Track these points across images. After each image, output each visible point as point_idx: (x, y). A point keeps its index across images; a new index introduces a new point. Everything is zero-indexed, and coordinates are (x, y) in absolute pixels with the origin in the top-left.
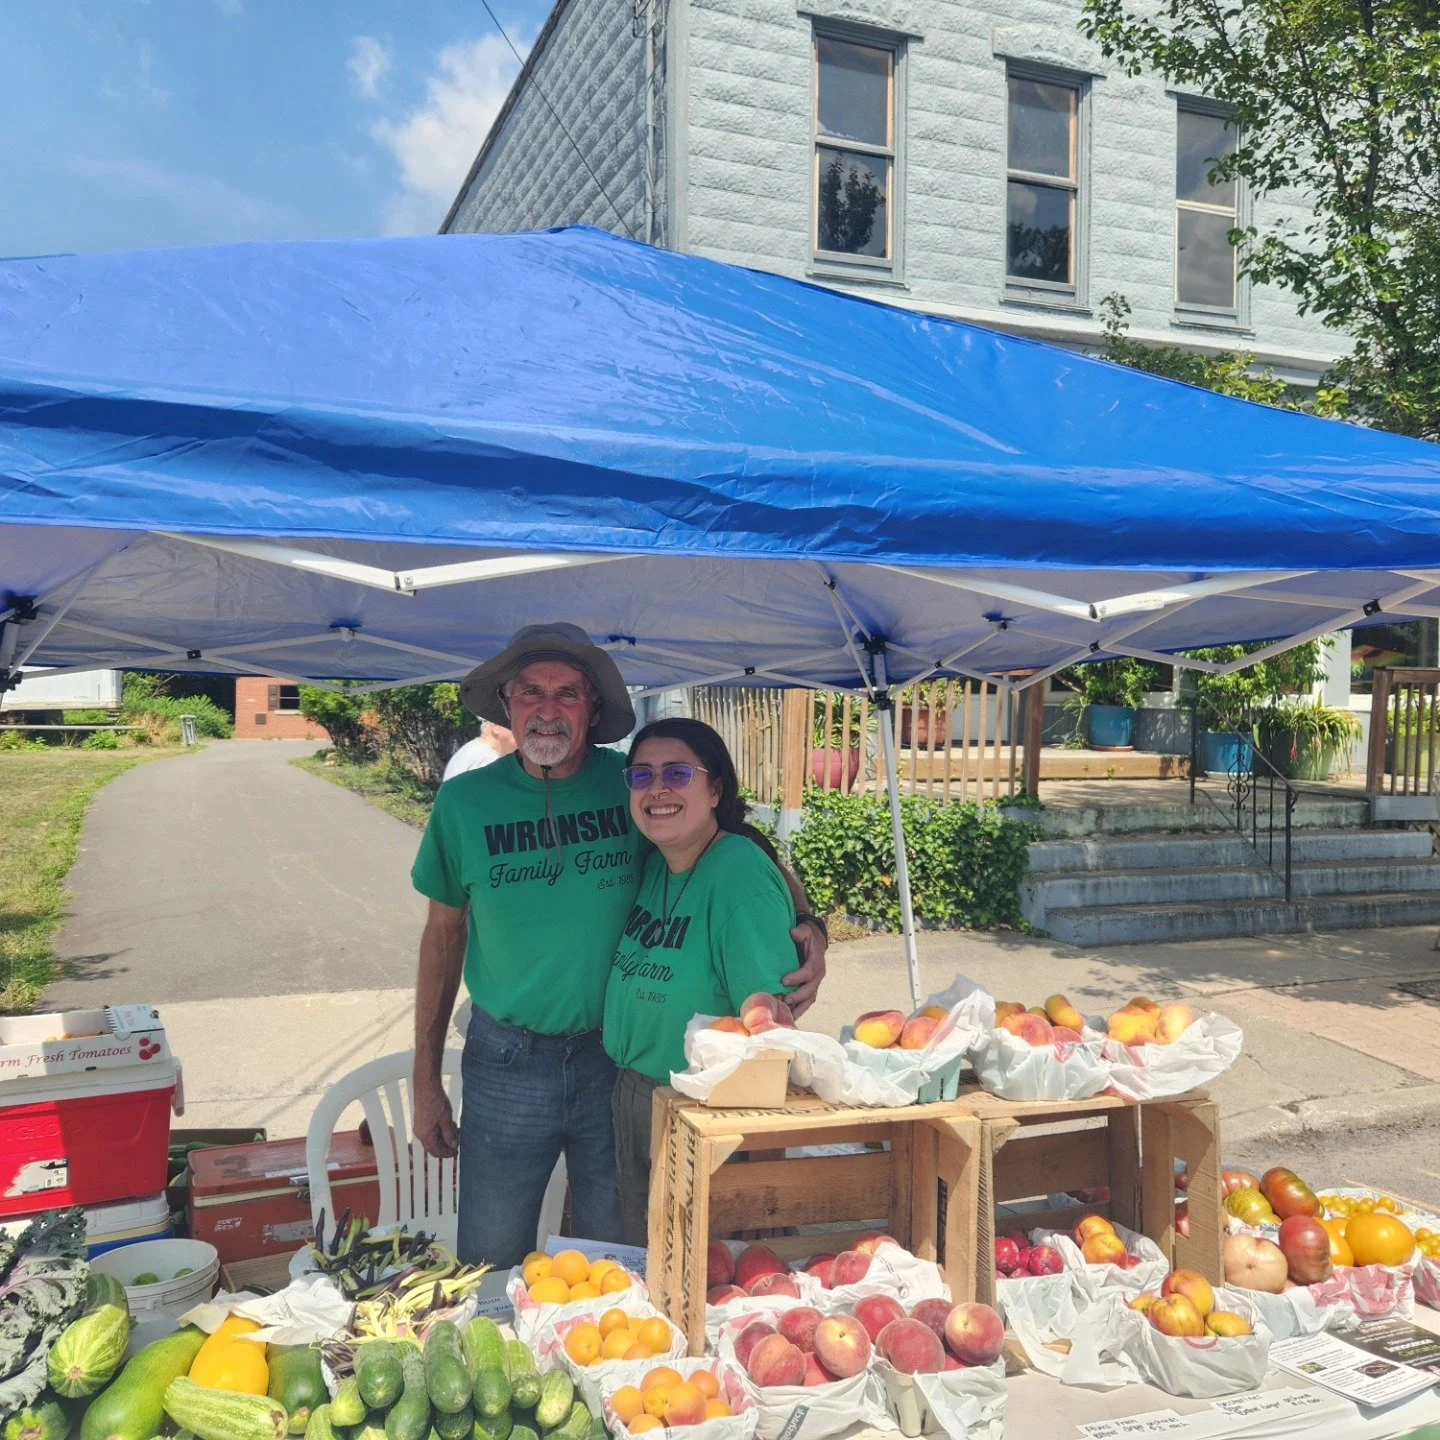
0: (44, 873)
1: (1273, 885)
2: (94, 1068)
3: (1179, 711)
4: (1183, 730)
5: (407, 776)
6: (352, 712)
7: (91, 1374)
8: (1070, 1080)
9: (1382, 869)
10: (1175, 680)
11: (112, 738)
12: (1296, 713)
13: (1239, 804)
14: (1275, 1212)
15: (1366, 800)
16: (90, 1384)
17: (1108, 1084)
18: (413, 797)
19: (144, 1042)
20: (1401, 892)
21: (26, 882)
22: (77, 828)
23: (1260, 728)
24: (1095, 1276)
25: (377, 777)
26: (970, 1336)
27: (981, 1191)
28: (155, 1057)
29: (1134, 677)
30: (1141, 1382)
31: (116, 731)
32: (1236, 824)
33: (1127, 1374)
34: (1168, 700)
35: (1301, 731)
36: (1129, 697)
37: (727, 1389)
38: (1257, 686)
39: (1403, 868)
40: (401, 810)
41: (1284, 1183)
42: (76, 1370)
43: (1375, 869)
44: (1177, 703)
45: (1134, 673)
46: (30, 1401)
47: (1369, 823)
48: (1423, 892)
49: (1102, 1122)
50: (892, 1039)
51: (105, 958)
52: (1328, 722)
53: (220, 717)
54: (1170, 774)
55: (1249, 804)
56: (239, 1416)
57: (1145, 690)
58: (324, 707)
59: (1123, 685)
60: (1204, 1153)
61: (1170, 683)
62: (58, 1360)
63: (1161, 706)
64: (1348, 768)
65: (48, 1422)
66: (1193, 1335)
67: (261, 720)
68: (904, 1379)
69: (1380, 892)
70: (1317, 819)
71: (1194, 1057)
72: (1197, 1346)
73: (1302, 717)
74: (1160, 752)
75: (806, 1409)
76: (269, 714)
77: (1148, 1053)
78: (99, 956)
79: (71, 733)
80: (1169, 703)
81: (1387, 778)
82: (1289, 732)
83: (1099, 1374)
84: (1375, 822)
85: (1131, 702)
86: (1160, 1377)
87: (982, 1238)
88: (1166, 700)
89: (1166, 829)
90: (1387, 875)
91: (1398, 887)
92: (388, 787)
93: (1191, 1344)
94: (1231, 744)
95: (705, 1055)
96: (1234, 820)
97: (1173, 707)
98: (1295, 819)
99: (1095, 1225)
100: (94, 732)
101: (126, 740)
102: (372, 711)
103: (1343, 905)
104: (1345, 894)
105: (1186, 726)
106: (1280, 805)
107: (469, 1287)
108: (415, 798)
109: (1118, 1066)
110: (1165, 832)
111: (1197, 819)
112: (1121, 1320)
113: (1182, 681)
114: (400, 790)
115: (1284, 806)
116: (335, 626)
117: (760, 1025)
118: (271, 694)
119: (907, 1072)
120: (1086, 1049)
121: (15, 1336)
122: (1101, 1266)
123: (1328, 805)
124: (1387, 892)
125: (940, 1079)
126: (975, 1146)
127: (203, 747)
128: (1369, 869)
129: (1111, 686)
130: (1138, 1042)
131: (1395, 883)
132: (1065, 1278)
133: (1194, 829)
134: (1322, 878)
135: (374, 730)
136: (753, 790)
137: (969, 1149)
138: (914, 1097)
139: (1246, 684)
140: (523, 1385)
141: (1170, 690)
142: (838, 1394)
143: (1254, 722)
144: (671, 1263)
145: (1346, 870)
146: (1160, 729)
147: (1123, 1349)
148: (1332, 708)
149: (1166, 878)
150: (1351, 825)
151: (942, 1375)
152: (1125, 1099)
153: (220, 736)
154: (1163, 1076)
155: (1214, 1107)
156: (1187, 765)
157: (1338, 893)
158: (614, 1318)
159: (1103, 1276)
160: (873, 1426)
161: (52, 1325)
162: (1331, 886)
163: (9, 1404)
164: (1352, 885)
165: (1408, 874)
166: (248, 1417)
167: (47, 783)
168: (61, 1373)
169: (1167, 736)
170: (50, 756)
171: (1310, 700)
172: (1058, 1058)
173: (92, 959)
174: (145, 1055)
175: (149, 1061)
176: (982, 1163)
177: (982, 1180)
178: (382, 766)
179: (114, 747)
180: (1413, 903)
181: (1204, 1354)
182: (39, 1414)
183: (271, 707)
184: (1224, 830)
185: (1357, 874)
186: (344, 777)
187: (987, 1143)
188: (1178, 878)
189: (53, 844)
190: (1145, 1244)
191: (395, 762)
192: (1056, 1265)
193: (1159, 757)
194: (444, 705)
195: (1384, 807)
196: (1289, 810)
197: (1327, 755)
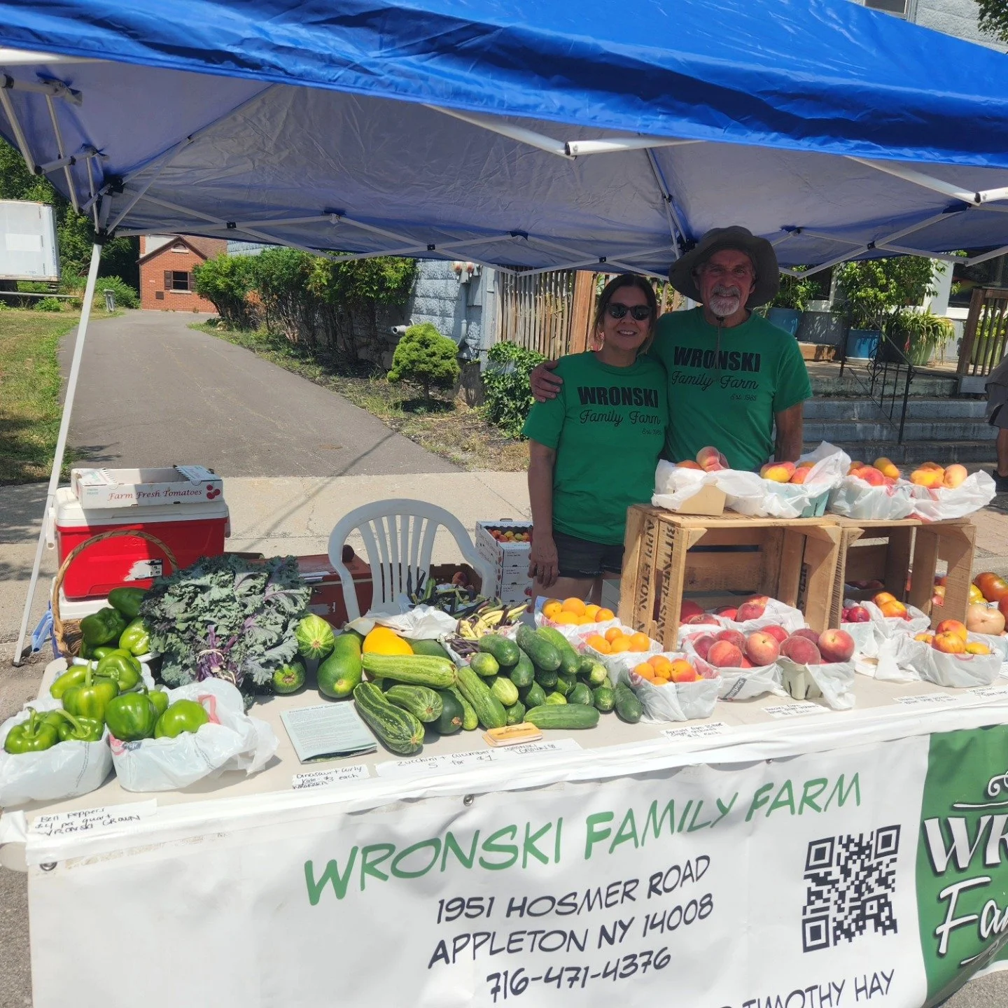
0: (42, 392)
1: (890, 433)
2: (179, 503)
3: (833, 314)
4: (832, 328)
5: (283, 339)
6: (238, 292)
7: (325, 646)
8: (894, 506)
9: (963, 425)
10: (832, 292)
11: (56, 304)
12: (912, 318)
13: (874, 377)
14: (984, 597)
15: (956, 378)
16: (324, 651)
17: (913, 511)
18: (288, 353)
19: (210, 488)
20: (973, 440)
21: (31, 397)
22: (55, 364)
23: (887, 327)
24: (890, 624)
25: (259, 339)
26: (837, 647)
27: (838, 568)
28: (217, 498)
29: (804, 289)
30: (921, 680)
31: (58, 298)
32: (870, 392)
33: (912, 676)
34: (825, 306)
35: (913, 331)
36: (799, 303)
37: (697, 668)
38: (889, 297)
39: (976, 425)
40: (285, 363)
41: (991, 580)
42: (317, 643)
43: (957, 425)
44: (832, 308)
45: (804, 286)
46: (289, 660)
47: (956, 394)
48: (986, 441)
49: (883, 541)
50: (789, 478)
51: (101, 448)
52: (932, 325)
53: (131, 293)
54: (821, 358)
55: (881, 379)
56: (431, 665)
57: (810, 298)
58: (215, 287)
59: (796, 293)
60: (962, 555)
61: (829, 294)
62: (305, 637)
63: (819, 310)
64: (944, 357)
65: (298, 672)
66: (960, 653)
67: (160, 296)
68: (800, 667)
69: (959, 440)
70: (922, 391)
71: (970, 495)
72: (961, 659)
73: (916, 321)
74: (815, 343)
75: (744, 680)
76: (166, 292)
77: (942, 492)
78: (98, 447)
79: (25, 298)
80: (826, 308)
81: (971, 367)
82: (905, 331)
83: (899, 675)
84: (960, 394)
85: (800, 306)
86: (935, 677)
87: (835, 596)
88: (823, 306)
89: (822, 393)
90: (965, 429)
91: (971, 437)
92: (270, 346)
93: (958, 658)
94: (866, 338)
95: (677, 481)
96: (869, 388)
97: (828, 311)
98: (912, 390)
99: (885, 597)
100: (42, 298)
101: (65, 305)
102: (256, 291)
103: (936, 447)
104: (935, 440)
105: (835, 325)
106: (903, 380)
107: (516, 615)
108: (290, 355)
109: (921, 501)
110: (821, 395)
111: (843, 387)
112: (911, 646)
113: (836, 293)
114: (280, 349)
115: (905, 381)
116: (328, 212)
117: (712, 467)
118: (166, 277)
119: (799, 497)
120: (904, 490)
121: (276, 624)
122: (895, 618)
123: (929, 381)
124: (964, 440)
125: (815, 502)
126: (837, 542)
127: (122, 314)
128: (954, 424)
129: (789, 295)
130: (935, 486)
131: (969, 434)
132: (870, 625)
133: (839, 394)
134: (923, 429)
135: (255, 306)
136: (547, 355)
137: (833, 544)
138: (799, 513)
139: (882, 296)
140: (585, 659)
141: (828, 299)
142: (762, 673)
143: (883, 323)
144: (646, 604)
145: (939, 425)
146: (817, 327)
147: (910, 663)
148: (936, 316)
149: (821, 425)
150: (943, 395)
151: (821, 666)
152: (923, 520)
153: (130, 306)
154: (949, 507)
155: (974, 527)
156: (833, 353)
157: (932, 439)
158: (615, 632)
159: (894, 624)
160: (774, 694)
161: (293, 619)
162: (928, 434)
163: (278, 660)
164: (941, 434)
165: (979, 428)
166: (437, 666)
167: (21, 332)
168: (308, 644)
169: (821, 331)
170: (12, 314)
171: (922, 309)
172: (888, 493)
173: (93, 448)
174: (210, 496)
175: (213, 500)
176: (840, 553)
177: (839, 564)
178: (262, 331)
179: (57, 310)
180: (980, 447)
181: (965, 663)
182: (293, 668)
183: (167, 287)
184: (860, 395)
185: (946, 428)
186: (236, 338)
187: (845, 541)
188: (829, 425)
189: (42, 373)
190: (913, 610)
191: (271, 330)
192: (866, 617)
193: (815, 346)
194: (316, 288)
195: (967, 384)
196: (909, 382)
197: (928, 349)
